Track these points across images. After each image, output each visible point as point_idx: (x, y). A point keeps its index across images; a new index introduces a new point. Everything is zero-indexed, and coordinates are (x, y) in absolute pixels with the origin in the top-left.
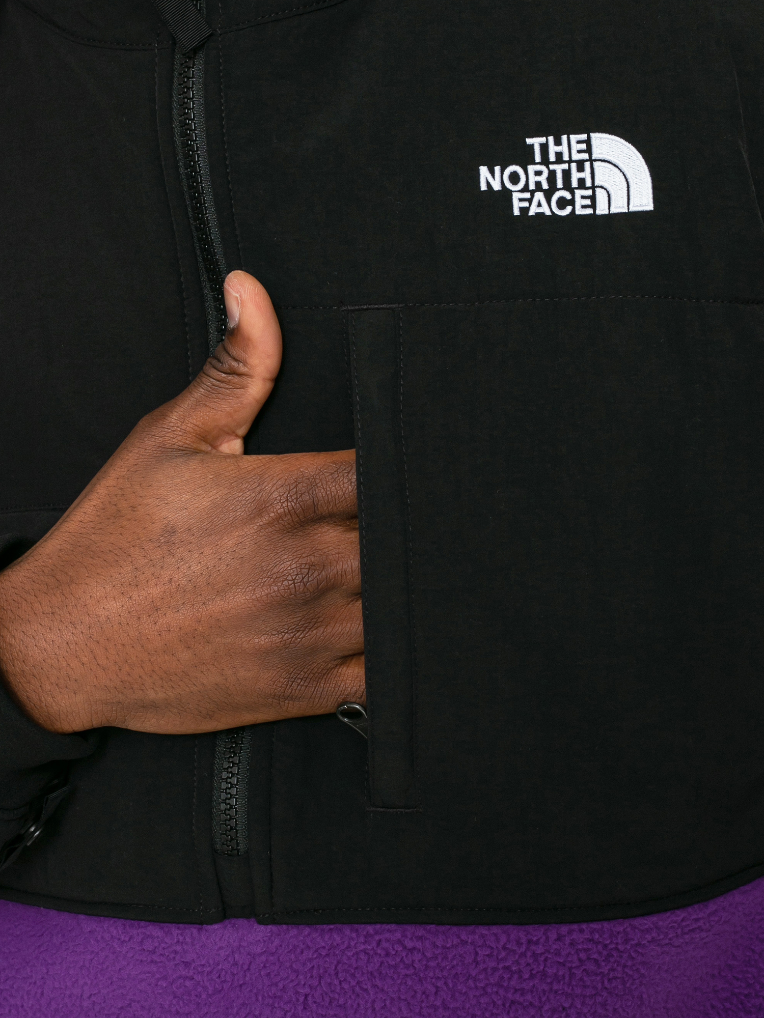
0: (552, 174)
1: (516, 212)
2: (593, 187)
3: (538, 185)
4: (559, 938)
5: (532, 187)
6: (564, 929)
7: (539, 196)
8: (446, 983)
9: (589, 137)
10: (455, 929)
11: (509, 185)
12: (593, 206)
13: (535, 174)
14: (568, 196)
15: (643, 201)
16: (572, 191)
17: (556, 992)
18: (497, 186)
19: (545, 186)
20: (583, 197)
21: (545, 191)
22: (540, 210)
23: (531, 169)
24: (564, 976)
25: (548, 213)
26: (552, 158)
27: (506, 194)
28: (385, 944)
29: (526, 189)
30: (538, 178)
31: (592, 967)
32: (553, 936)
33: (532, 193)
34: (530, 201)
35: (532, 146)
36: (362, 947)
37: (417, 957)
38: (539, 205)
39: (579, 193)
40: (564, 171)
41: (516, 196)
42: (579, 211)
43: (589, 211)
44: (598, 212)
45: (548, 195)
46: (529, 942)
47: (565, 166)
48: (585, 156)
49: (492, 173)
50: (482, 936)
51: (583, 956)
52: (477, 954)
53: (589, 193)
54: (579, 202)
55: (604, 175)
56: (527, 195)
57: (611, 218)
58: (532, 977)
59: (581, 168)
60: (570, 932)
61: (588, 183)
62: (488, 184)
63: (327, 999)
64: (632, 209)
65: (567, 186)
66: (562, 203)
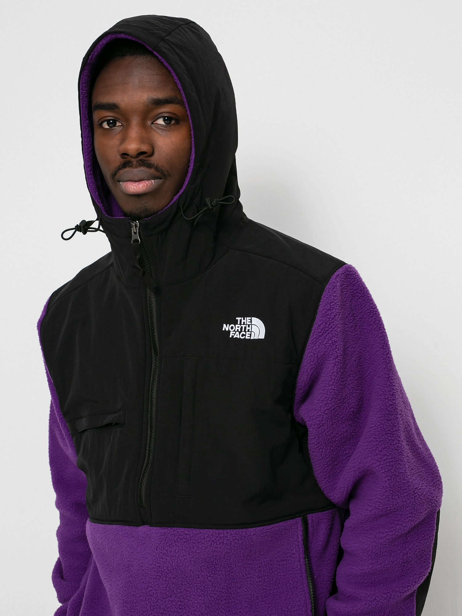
0: (242, 328)
1: (231, 336)
2: (251, 332)
3: (238, 330)
4: (227, 533)
5: (236, 330)
6: (228, 531)
7: (238, 333)
8: (196, 545)
9: (251, 318)
10: (199, 530)
11: (230, 329)
12: (250, 337)
13: (237, 327)
14: (245, 333)
15: (262, 336)
16: (246, 332)
17: (227, 548)
18: (227, 330)
19: (239, 330)
20: (248, 334)
21: (239, 332)
22: (237, 337)
23: (237, 326)
24: (229, 544)
25: (239, 337)
26: (242, 323)
27: (229, 331)
28: (179, 533)
29: (234, 331)
30: (238, 328)
31: (236, 541)
32: (225, 532)
33: (236, 332)
34: (235, 334)
35: (238, 320)
36: (173, 533)
37: (188, 536)
38: (237, 335)
39: (247, 333)
40: (245, 327)
41: (231, 333)
42: (247, 338)
43: (249, 338)
44: (251, 338)
45: (240, 333)
46: (219, 534)
47: (245, 326)
48: (250, 323)
49: (227, 326)
50: (206, 531)
51: (234, 538)
52: (204, 536)
53: (250, 333)
54: (247, 335)
55: (254, 329)
56: (234, 332)
57: (254, 340)
58: (220, 544)
59: (249, 327)
60: (230, 531)
61: (250, 331)
62: (225, 329)
63: (163, 548)
64: (259, 338)
65: (245, 331)
66: (243, 335)
